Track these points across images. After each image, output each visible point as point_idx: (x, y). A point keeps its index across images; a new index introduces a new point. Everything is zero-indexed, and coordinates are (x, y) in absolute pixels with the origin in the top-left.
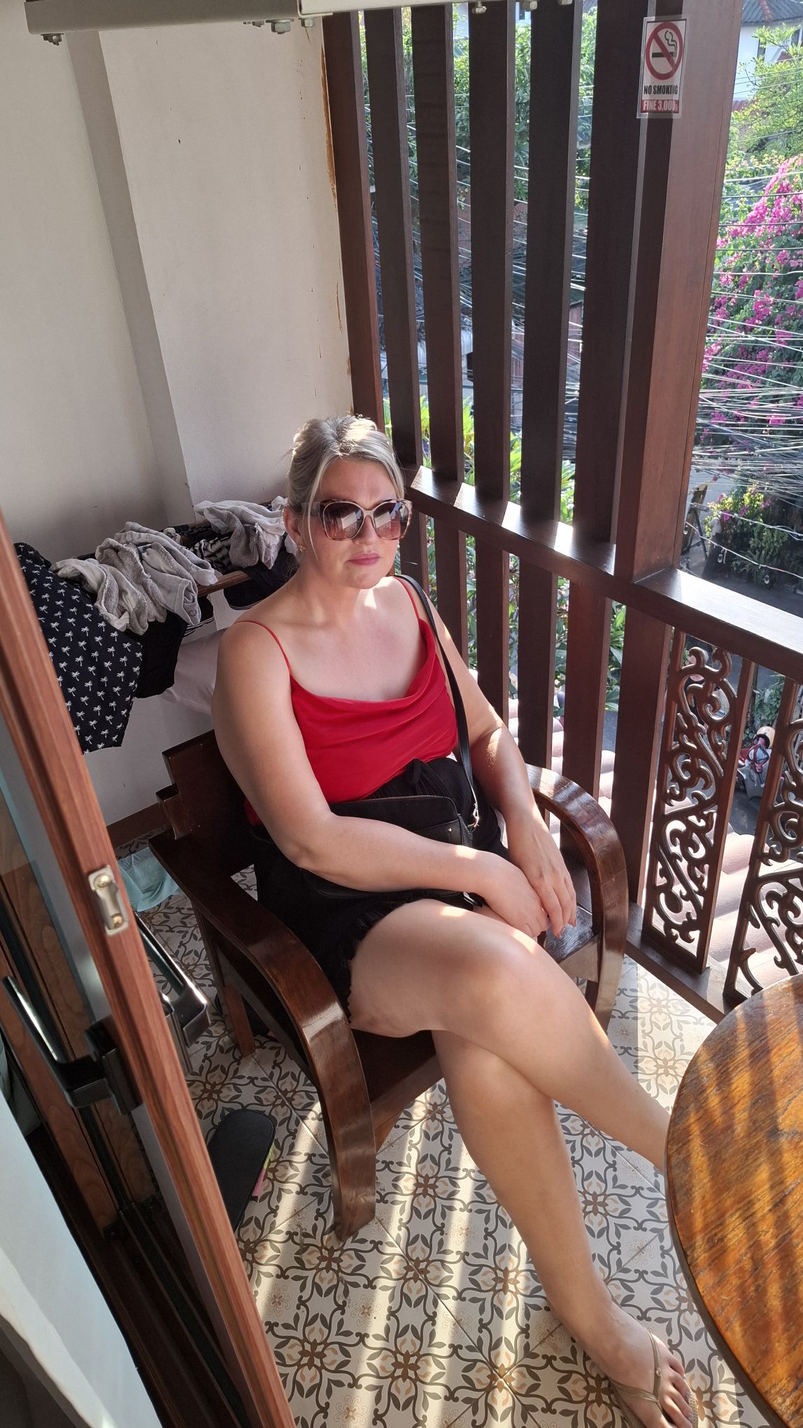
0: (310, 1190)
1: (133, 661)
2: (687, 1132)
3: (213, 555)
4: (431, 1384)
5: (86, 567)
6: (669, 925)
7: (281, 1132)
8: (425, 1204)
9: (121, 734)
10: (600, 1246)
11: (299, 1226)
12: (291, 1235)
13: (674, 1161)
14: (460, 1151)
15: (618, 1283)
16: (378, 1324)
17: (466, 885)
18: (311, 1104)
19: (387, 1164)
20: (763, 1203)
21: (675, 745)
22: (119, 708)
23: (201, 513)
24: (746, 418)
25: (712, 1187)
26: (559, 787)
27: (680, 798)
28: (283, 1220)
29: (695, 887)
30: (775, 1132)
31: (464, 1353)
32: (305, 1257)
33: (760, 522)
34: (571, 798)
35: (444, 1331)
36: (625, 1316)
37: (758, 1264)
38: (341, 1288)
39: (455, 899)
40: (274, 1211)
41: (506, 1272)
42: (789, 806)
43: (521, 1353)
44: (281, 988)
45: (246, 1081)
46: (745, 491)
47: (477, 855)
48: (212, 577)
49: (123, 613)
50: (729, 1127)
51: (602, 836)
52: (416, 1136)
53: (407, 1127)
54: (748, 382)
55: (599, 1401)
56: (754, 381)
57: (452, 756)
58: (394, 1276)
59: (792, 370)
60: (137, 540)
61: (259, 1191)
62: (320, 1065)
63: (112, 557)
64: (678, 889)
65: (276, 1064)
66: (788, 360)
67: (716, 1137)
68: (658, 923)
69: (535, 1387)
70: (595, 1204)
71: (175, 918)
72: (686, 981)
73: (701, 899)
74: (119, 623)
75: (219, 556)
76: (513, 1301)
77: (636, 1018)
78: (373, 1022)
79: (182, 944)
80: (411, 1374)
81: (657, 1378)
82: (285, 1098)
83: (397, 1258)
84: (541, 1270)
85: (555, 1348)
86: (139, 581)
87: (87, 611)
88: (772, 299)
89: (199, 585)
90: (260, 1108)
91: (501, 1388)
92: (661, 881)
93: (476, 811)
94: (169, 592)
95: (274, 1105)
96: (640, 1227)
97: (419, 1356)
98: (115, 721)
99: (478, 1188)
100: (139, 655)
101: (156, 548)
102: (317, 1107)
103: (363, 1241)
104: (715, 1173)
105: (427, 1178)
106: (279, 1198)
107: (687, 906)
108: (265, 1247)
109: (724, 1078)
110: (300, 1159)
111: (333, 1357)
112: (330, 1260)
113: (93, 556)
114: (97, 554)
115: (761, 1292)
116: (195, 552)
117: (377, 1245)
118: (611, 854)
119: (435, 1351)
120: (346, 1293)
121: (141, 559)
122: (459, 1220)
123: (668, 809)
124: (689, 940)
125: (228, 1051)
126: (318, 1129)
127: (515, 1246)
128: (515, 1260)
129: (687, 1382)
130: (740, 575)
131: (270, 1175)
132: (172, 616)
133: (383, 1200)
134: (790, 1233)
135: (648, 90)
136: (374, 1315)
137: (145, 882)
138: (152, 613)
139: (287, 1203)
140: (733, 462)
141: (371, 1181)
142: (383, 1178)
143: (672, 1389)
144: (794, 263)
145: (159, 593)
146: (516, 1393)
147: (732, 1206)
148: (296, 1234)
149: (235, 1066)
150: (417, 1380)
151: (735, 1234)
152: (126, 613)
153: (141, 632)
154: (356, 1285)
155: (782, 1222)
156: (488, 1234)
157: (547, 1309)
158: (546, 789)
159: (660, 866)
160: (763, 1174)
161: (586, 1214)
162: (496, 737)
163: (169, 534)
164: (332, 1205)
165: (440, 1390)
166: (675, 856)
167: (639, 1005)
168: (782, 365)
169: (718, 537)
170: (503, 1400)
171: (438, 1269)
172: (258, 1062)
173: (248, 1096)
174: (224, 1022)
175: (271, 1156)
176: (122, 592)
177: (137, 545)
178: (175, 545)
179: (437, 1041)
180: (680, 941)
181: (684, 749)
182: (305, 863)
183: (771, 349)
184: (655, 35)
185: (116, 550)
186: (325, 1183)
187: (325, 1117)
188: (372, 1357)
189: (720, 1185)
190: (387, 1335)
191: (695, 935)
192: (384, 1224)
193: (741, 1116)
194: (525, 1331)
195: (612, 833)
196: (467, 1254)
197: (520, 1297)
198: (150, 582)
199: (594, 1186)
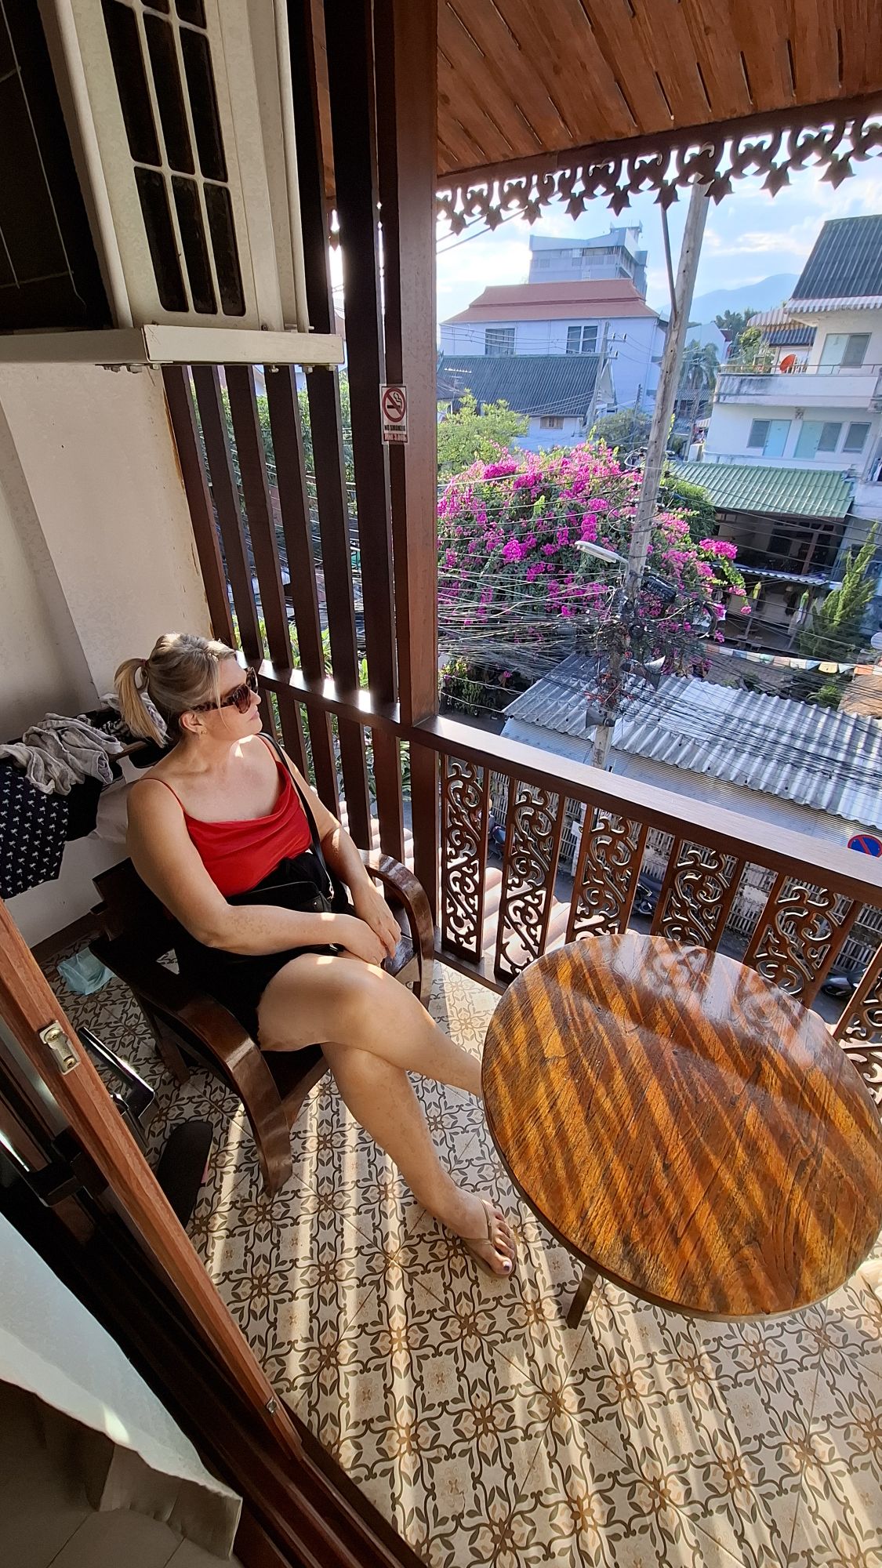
0: (243, 1167)
1: (61, 816)
2: (493, 1073)
3: (118, 731)
4: (346, 1279)
5: (15, 749)
6: (457, 936)
7: (217, 1132)
8: (326, 1154)
9: (57, 870)
10: (443, 1151)
11: (239, 1195)
12: (233, 1204)
13: (488, 1095)
14: (345, 1112)
15: (457, 1171)
16: (304, 1248)
17: (331, 940)
18: (237, 1106)
19: (297, 1134)
20: (544, 1110)
21: (450, 825)
22: (53, 851)
23: (106, 702)
24: (451, 621)
25: (513, 1106)
26: (382, 861)
27: (456, 857)
28: (226, 1195)
29: (470, 911)
30: (544, 1060)
31: (365, 1251)
32: (245, 1217)
33: (467, 680)
34: (390, 868)
35: (350, 1240)
36: (464, 1193)
37: (547, 1150)
38: (275, 1231)
39: (324, 950)
40: (219, 1190)
41: (385, 1185)
42: (520, 853)
43: (402, 1238)
44: (207, 1038)
45: (186, 1101)
46: (456, 662)
47: (336, 917)
48: (118, 747)
49: (49, 781)
50: (518, 1063)
51: (412, 888)
52: (314, 1109)
53: (307, 1105)
54: (450, 600)
55: (456, 1255)
56: (453, 599)
57: (309, 851)
58: (312, 1211)
59: (472, 593)
60: (55, 726)
61: (206, 1179)
62: (240, 1081)
63: (36, 740)
64: (460, 912)
65: (207, 1084)
66: (470, 588)
67: (510, 1073)
68: (451, 936)
69: (415, 1258)
70: (436, 1124)
71: (116, 994)
72: (472, 968)
73: (474, 917)
74: (47, 789)
75: (122, 731)
76: (393, 1205)
77: (444, 997)
78: (279, 1044)
79: (124, 1012)
80: (332, 1277)
81: (489, 1228)
82: (217, 1107)
83: (312, 1198)
84: (409, 1180)
85: (424, 1228)
86: (60, 755)
87: (20, 782)
88: (456, 553)
89: (109, 754)
90: (200, 1118)
91: (394, 1266)
92: (450, 910)
93: (331, 887)
94: (86, 762)
95: (209, 1113)
96: (465, 1131)
97: (335, 1262)
98: (51, 862)
99: (360, 1133)
100: (66, 810)
101: (73, 730)
102: (242, 1107)
103: (286, 1193)
104: (513, 1097)
105: (325, 1136)
106: (221, 1180)
107: (467, 922)
108: (215, 1218)
109: (509, 1033)
110: (233, 1147)
111: (275, 1283)
112: (264, 1212)
113: (20, 740)
114: (24, 739)
115: (552, 1167)
116: (103, 730)
117: (296, 1193)
118: (419, 899)
119: (346, 1255)
120: (279, 1234)
121: (61, 739)
122: (350, 1159)
123: (450, 865)
124: (470, 943)
125: (169, 1083)
126: (244, 1121)
127: (389, 1167)
128: (391, 1176)
129: (507, 1224)
130: (460, 711)
131: (213, 1165)
132: (89, 779)
133: (297, 1160)
134: (563, 1123)
135: (387, 428)
136: (300, 1243)
137: (89, 972)
138: (73, 777)
139: (228, 1182)
140: (446, 645)
141: (287, 1149)
142: (296, 1144)
143: (500, 1232)
144: (465, 534)
145: (78, 763)
146: (403, 1267)
147: (527, 1115)
148: (237, 1202)
149: (176, 1092)
150: (337, 1280)
151: (532, 1134)
152: (52, 781)
153: (66, 793)
154: (285, 1226)
155: (557, 1117)
156: (371, 1163)
157: (415, 1203)
158: (374, 865)
159: (448, 901)
160: (541, 1089)
161: (431, 1131)
162: (336, 834)
163: (81, 719)
164: (261, 1174)
165: (354, 1282)
166: (457, 893)
167: (445, 988)
168: (467, 590)
169: (444, 689)
170: (395, 1274)
171: (340, 1197)
172: (193, 1085)
173: (189, 1111)
174: (164, 1063)
175: (211, 1151)
176: (47, 765)
177: (56, 729)
178: (87, 727)
179: (324, 1050)
180: (465, 945)
181: (455, 827)
182: (214, 944)
183: (460, 582)
184: (387, 394)
185: (39, 734)
186: (253, 1160)
187: (247, 1113)
188: (302, 1275)
189: (519, 1102)
190: (312, 1255)
191: (473, 939)
192: (299, 1177)
193: (523, 1055)
194: (403, 1222)
195: (418, 886)
196: (359, 1181)
197: (397, 1200)
198: (70, 756)
199: (434, 1112)
